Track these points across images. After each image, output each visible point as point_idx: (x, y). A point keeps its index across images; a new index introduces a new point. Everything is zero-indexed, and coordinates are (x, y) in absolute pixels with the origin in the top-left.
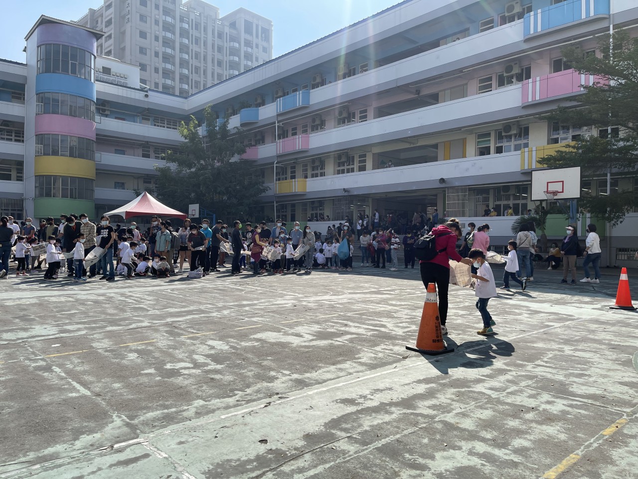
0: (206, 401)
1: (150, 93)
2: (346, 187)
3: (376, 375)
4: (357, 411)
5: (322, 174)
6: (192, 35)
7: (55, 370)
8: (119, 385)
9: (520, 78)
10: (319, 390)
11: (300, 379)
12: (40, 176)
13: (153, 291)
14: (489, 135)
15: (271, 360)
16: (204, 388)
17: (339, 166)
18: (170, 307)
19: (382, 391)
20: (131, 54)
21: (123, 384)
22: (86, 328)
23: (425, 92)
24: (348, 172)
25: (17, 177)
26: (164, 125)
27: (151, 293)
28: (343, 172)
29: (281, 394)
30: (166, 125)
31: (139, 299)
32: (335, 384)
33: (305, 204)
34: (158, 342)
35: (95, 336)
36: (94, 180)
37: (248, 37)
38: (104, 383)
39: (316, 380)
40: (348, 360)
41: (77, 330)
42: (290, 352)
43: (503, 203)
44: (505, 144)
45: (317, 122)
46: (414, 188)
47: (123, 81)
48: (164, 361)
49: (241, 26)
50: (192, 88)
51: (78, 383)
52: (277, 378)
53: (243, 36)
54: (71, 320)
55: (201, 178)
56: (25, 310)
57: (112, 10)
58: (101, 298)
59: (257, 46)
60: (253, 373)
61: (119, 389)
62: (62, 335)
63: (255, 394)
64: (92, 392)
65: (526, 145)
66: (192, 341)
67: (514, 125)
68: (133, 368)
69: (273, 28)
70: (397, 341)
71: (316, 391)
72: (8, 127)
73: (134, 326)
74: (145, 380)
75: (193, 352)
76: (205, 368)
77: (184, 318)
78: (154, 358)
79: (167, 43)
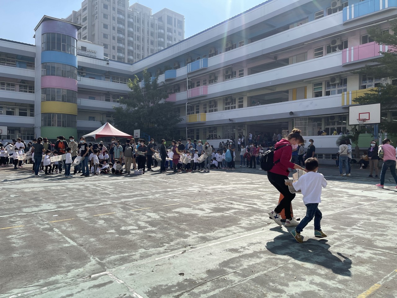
0: (146, 250)
1: (110, 62)
2: (231, 118)
3: (251, 234)
4: (240, 256)
5: (216, 110)
6: (135, 26)
7: (55, 230)
8: (94, 240)
9: (341, 48)
10: (215, 243)
11: (203, 237)
12: (44, 113)
13: (112, 183)
14: (321, 84)
15: (186, 225)
16: (145, 241)
17: (226, 105)
18: (124, 193)
19: (255, 244)
20: (98, 38)
21: (96, 238)
22: (73, 205)
23: (281, 57)
24: (232, 108)
25: (31, 114)
26: (118, 81)
27: (111, 184)
28: (229, 108)
29: (192, 245)
30: (119, 81)
31: (104, 188)
32: (226, 240)
33: (205, 129)
34: (116, 214)
35: (79, 210)
36: (77, 116)
37: (170, 26)
38: (85, 238)
39: (214, 237)
40: (233, 225)
41: (68, 206)
42: (197, 220)
43: (330, 127)
44: (331, 89)
45: (213, 78)
46: (274, 118)
47: (93, 55)
48: (120, 225)
49: (165, 20)
50: (135, 58)
51: (69, 238)
52: (189, 236)
53: (167, 26)
54: (64, 200)
55: (141, 113)
56: (36, 194)
57: (86, 11)
58: (82, 187)
59: (175, 32)
60: (175, 232)
61: (93, 242)
62: (59, 209)
63: (176, 246)
64: (77, 243)
65: (345, 90)
66: (137, 213)
67: (337, 77)
68: (102, 229)
69: (185, 20)
70: (264, 214)
71: (213, 244)
72: (25, 83)
73: (101, 204)
74: (109, 236)
75: (138, 220)
76: (145, 229)
77: (132, 199)
78: (114, 223)
79: (120, 31)
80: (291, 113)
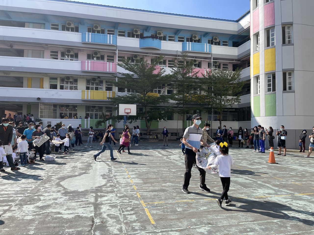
14: (56, 79)
23: (16, 47)
44: (65, 85)
65: (76, 88)
67: (71, 77)
80: (39, 99)
